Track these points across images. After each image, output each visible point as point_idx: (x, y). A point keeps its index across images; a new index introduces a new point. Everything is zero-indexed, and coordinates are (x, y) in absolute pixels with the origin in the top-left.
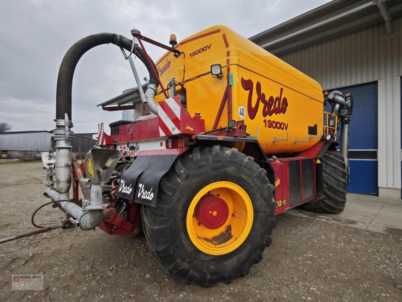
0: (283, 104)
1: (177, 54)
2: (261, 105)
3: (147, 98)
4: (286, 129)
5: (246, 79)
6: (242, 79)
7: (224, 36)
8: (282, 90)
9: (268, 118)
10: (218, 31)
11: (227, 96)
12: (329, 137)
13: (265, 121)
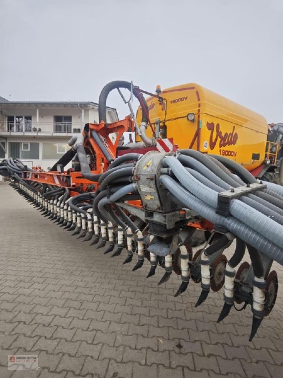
0: (234, 138)
1: (161, 100)
2: (219, 140)
3: (141, 133)
4: (235, 156)
5: (210, 122)
6: (208, 122)
7: (197, 92)
8: (234, 127)
9: (223, 148)
10: (193, 88)
11: (198, 134)
12: (268, 162)
13: (220, 151)
